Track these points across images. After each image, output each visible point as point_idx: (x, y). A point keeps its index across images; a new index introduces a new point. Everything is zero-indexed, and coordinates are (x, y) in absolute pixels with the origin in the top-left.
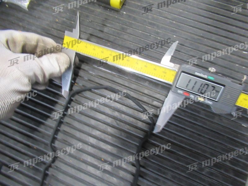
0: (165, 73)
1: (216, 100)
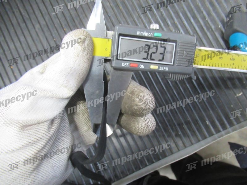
1: (172, 64)
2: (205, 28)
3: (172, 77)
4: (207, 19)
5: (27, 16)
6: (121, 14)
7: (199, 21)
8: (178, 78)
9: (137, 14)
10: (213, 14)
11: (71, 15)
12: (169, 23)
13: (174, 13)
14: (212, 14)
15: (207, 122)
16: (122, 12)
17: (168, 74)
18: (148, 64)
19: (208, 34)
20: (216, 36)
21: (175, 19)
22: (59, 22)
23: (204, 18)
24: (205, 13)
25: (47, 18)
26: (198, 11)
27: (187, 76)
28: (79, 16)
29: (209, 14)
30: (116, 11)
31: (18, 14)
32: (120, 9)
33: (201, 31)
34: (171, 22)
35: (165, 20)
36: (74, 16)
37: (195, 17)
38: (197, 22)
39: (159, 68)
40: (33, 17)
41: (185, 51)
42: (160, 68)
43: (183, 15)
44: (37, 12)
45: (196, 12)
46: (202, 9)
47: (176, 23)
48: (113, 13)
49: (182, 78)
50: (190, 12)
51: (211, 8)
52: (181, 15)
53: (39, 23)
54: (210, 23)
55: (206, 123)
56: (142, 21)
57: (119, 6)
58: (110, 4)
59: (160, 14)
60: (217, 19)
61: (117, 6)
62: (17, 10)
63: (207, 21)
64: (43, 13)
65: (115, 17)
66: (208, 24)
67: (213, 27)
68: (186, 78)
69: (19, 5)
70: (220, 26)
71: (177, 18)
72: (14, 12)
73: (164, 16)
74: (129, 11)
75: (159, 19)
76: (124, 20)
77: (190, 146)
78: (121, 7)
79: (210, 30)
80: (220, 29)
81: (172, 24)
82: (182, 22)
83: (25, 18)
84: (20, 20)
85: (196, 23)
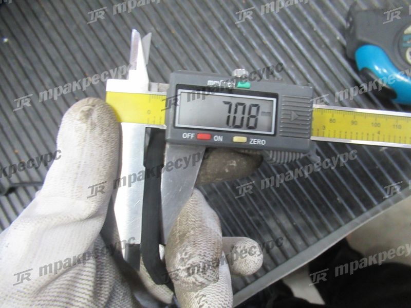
0: (377, 125)
1: (272, 133)
2: (314, 44)
3: (273, 157)
4: (315, 29)
5: (30, 68)
6: (175, 41)
7: (302, 35)
8: (284, 159)
9: (200, 38)
10: (325, 19)
11: (96, 55)
12: (254, 44)
13: (260, 27)
14: (322, 19)
15: (338, 199)
16: (176, 38)
17: (267, 152)
18: (229, 134)
19: (321, 53)
20: (334, 55)
21: (264, 37)
22: (79, 69)
23: (310, 28)
24: (310, 19)
25: (60, 65)
26: (299, 19)
27: (302, 155)
28: (109, 55)
29: (318, 20)
30: (167, 38)
31: (15, 67)
32: (173, 34)
33: (308, 50)
34: (257, 43)
35: (247, 40)
36: (101, 56)
37: (295, 29)
38: (300, 36)
39: (248, 140)
40: (39, 67)
41: (295, 111)
42: (251, 141)
43: (275, 29)
44: (45, 59)
45: (295, 20)
46: (305, 13)
47: (265, 43)
48: (161, 42)
49: (292, 158)
50: (285, 21)
51: (319, 10)
52: (272, 28)
53: (49, 75)
54: (321, 33)
55: (337, 201)
56: (210, 48)
57: (170, 31)
58: (155, 28)
59: (237, 31)
60: (331, 26)
61: (168, 30)
62: (14, 61)
63: (316, 32)
64: (54, 58)
65: (166, 47)
66: (319, 36)
67: (327, 40)
68: (299, 159)
69: (16, 52)
70: (339, 37)
71: (266, 35)
72: (9, 65)
73: (244, 35)
74: (187, 35)
75: (238, 41)
76: (181, 50)
77: (315, 242)
78: (174, 31)
79: (323, 46)
80: (339, 42)
81: (259, 46)
82: (276, 40)
83: (27, 70)
84: (20, 75)
85: (298, 38)
